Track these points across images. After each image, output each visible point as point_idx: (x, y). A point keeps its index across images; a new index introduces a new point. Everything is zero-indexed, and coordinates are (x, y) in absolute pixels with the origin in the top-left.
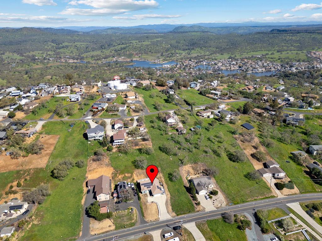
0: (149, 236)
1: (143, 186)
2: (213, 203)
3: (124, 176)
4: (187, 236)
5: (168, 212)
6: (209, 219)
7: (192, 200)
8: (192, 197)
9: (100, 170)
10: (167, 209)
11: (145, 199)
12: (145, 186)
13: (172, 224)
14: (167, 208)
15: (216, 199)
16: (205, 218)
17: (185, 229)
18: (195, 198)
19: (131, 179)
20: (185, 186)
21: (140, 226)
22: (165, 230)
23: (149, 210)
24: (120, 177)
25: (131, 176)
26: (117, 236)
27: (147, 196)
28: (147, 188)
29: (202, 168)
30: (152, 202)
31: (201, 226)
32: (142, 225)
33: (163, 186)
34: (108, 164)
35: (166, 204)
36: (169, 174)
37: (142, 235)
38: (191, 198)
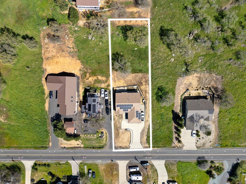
0: (115, 164)
1: (119, 108)
2: (198, 141)
3: (96, 78)
4: (152, 172)
5: (141, 142)
6: (182, 160)
7: (174, 132)
8: (176, 128)
9: (61, 60)
10: (141, 139)
11: (119, 122)
12: (121, 108)
13: (141, 157)
14: (141, 137)
15: (203, 138)
16: (178, 158)
17: (152, 166)
18: (178, 131)
19: (106, 84)
20: (173, 111)
21: (108, 150)
22: (132, 161)
23: (120, 138)
24: (90, 79)
25: (106, 81)
26: (85, 156)
27: (122, 118)
28: (124, 111)
29: (212, 83)
30: (126, 129)
31: (170, 166)
32: (110, 150)
33: (145, 104)
34: (73, 52)
35: (141, 133)
36: (158, 89)
37: (109, 161)
38: (174, 130)
